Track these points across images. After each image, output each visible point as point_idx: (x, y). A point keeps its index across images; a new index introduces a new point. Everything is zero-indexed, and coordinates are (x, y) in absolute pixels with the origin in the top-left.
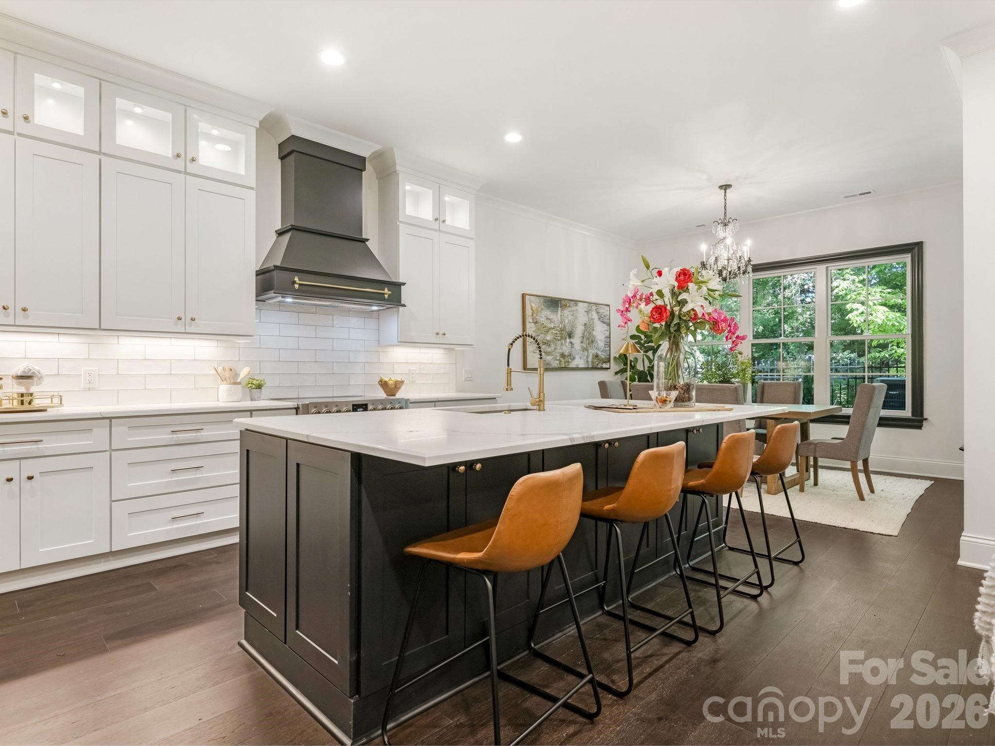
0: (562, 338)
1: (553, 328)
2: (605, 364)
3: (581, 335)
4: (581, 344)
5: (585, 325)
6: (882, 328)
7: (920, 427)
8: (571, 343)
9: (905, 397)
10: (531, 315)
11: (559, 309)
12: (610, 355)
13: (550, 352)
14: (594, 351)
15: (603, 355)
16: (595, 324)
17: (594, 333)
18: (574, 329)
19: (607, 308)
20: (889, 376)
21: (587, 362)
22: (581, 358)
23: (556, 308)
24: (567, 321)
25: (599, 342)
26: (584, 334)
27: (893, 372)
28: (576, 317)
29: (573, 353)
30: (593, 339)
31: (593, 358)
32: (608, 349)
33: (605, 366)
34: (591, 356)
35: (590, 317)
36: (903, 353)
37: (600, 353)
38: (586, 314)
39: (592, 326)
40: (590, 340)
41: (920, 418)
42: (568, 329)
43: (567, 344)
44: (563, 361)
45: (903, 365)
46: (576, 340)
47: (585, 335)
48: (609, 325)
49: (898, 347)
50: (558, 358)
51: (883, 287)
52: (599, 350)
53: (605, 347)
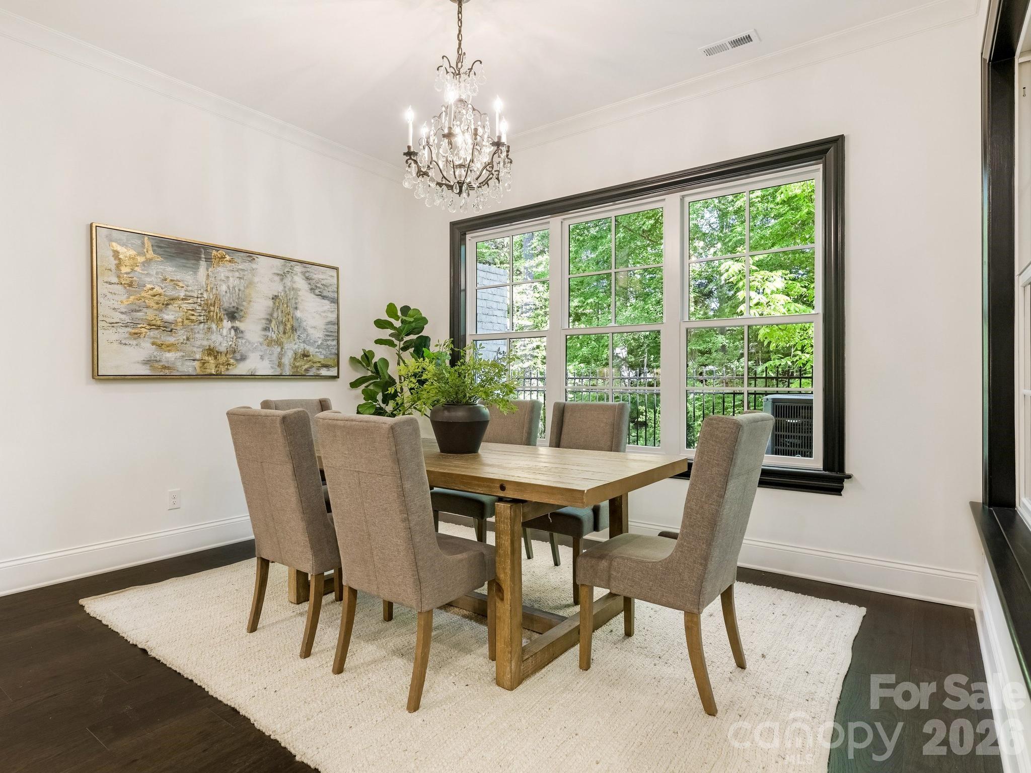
0: (208, 319)
1: (183, 299)
2: (325, 369)
3: (263, 315)
4: (264, 333)
5: (275, 298)
6: (783, 326)
7: (838, 491)
8: (236, 329)
9: (811, 429)
10: (113, 267)
11: (203, 263)
12: (338, 355)
13: (173, 345)
14: (296, 346)
15: (319, 355)
16: (299, 299)
17: (298, 314)
18: (244, 303)
19: (334, 273)
20: (789, 393)
21: (280, 365)
22: (262, 358)
23: (195, 262)
24: (224, 288)
25: (311, 331)
26: (271, 315)
27: (795, 385)
28: (250, 284)
29: (242, 349)
30: (296, 324)
31: (295, 359)
32: (335, 343)
33: (324, 372)
34: (290, 354)
35: (289, 284)
36: (809, 360)
37: (312, 350)
38: (277, 278)
39: (293, 301)
40: (289, 326)
41: (839, 475)
42: (228, 302)
43: (225, 332)
44: (212, 362)
45: (810, 375)
46: (252, 328)
47: (275, 315)
48: (336, 301)
49: (802, 351)
50: (198, 356)
51: (784, 271)
52: (311, 344)
53: (327, 340)
